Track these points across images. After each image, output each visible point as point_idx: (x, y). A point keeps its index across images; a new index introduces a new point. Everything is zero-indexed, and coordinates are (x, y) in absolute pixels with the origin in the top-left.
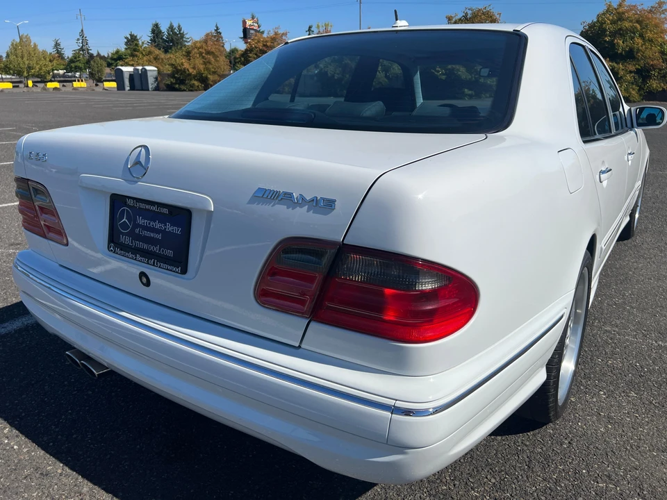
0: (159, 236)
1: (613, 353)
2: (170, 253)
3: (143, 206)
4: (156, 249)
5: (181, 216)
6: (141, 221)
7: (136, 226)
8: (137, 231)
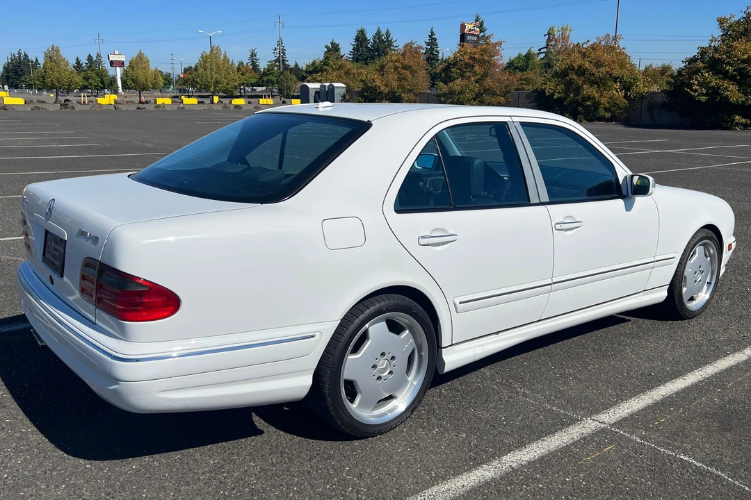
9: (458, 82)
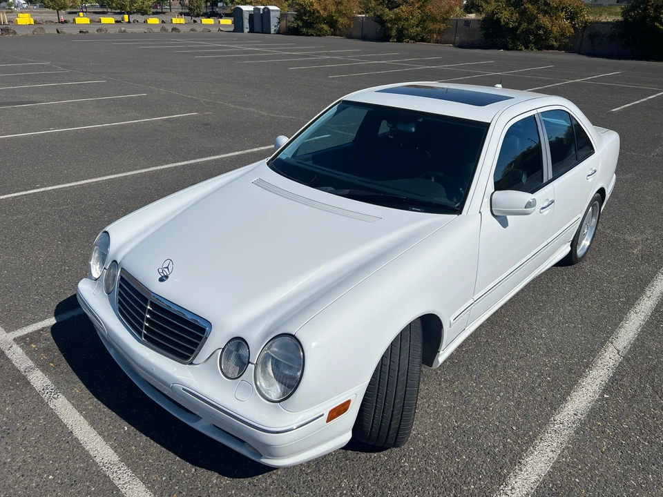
9: (403, 8)
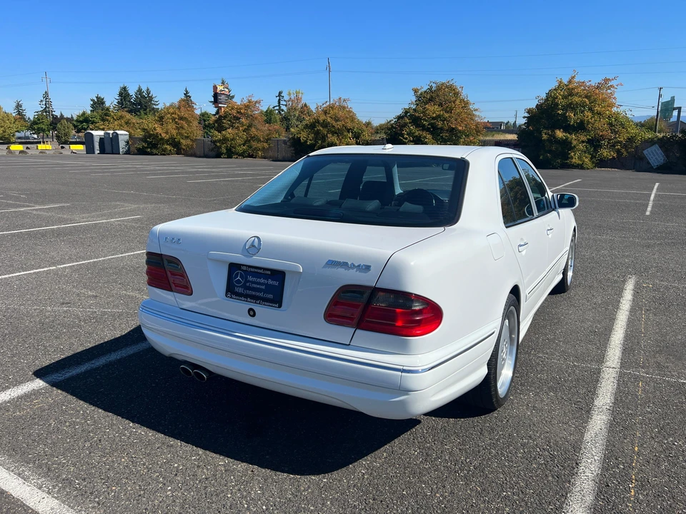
0: (263, 287)
1: (542, 370)
2: (270, 296)
3: (252, 270)
4: (261, 295)
5: (279, 275)
6: (250, 278)
7: (247, 281)
8: (248, 284)
9: (230, 130)
